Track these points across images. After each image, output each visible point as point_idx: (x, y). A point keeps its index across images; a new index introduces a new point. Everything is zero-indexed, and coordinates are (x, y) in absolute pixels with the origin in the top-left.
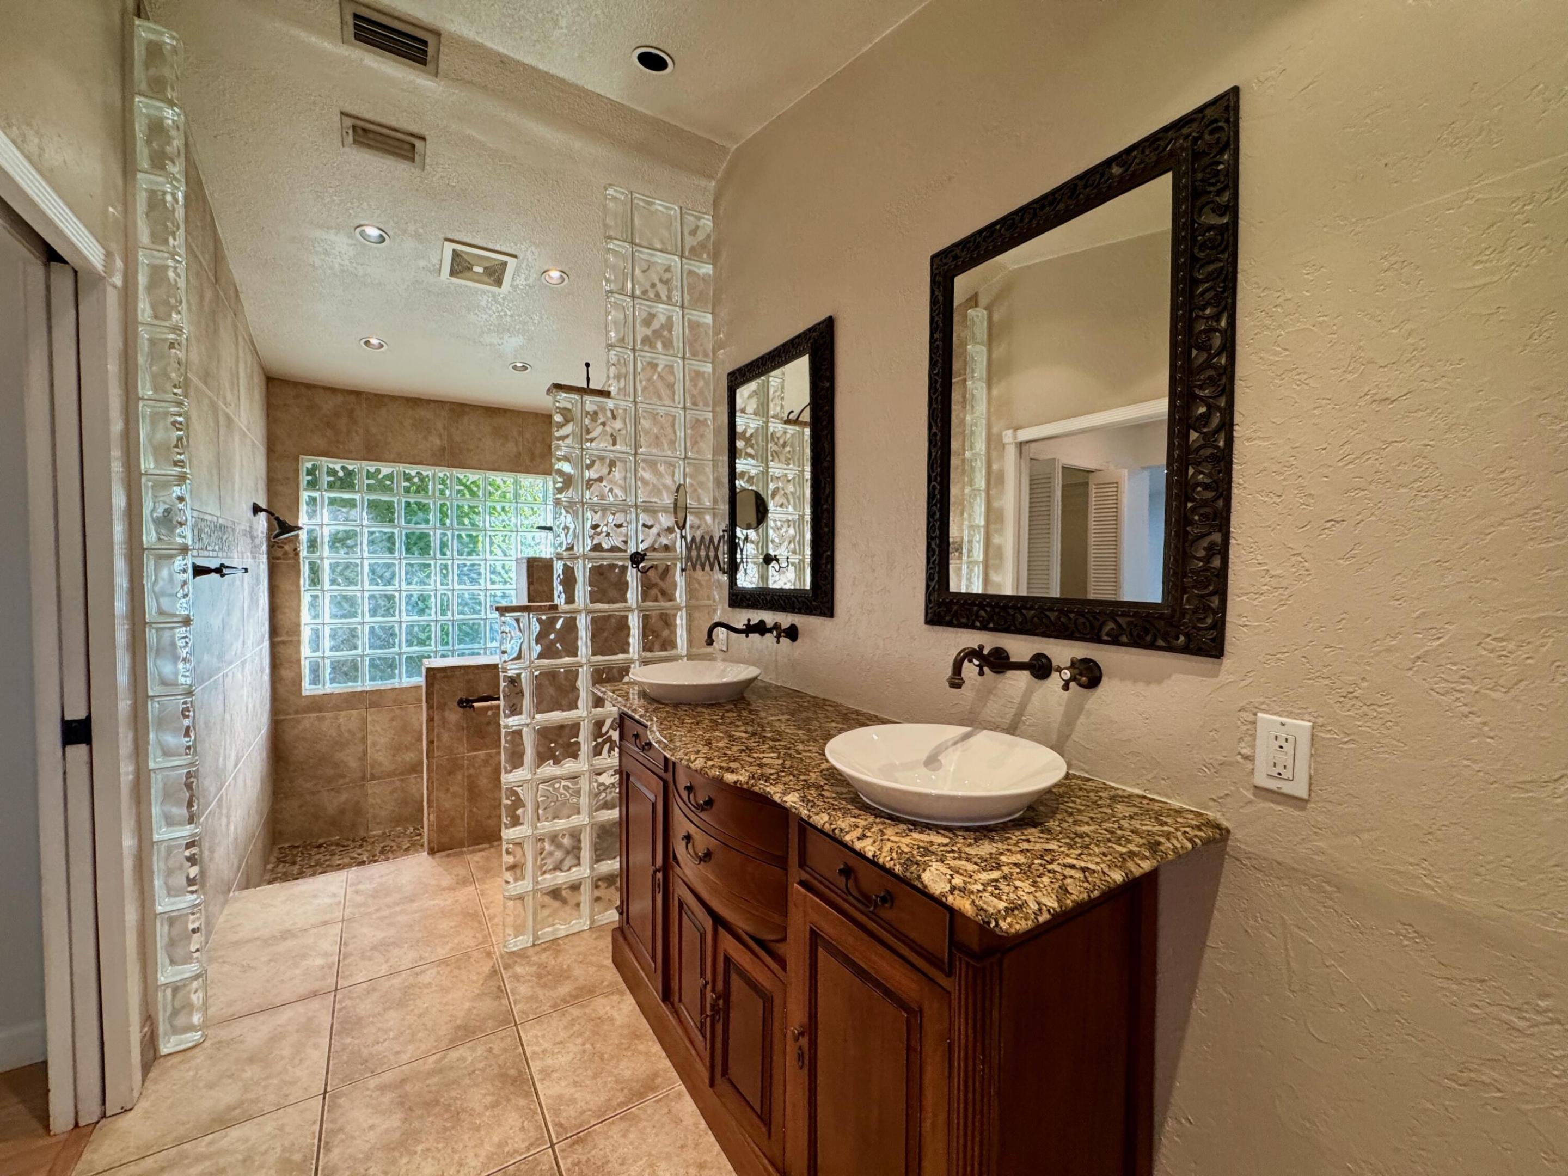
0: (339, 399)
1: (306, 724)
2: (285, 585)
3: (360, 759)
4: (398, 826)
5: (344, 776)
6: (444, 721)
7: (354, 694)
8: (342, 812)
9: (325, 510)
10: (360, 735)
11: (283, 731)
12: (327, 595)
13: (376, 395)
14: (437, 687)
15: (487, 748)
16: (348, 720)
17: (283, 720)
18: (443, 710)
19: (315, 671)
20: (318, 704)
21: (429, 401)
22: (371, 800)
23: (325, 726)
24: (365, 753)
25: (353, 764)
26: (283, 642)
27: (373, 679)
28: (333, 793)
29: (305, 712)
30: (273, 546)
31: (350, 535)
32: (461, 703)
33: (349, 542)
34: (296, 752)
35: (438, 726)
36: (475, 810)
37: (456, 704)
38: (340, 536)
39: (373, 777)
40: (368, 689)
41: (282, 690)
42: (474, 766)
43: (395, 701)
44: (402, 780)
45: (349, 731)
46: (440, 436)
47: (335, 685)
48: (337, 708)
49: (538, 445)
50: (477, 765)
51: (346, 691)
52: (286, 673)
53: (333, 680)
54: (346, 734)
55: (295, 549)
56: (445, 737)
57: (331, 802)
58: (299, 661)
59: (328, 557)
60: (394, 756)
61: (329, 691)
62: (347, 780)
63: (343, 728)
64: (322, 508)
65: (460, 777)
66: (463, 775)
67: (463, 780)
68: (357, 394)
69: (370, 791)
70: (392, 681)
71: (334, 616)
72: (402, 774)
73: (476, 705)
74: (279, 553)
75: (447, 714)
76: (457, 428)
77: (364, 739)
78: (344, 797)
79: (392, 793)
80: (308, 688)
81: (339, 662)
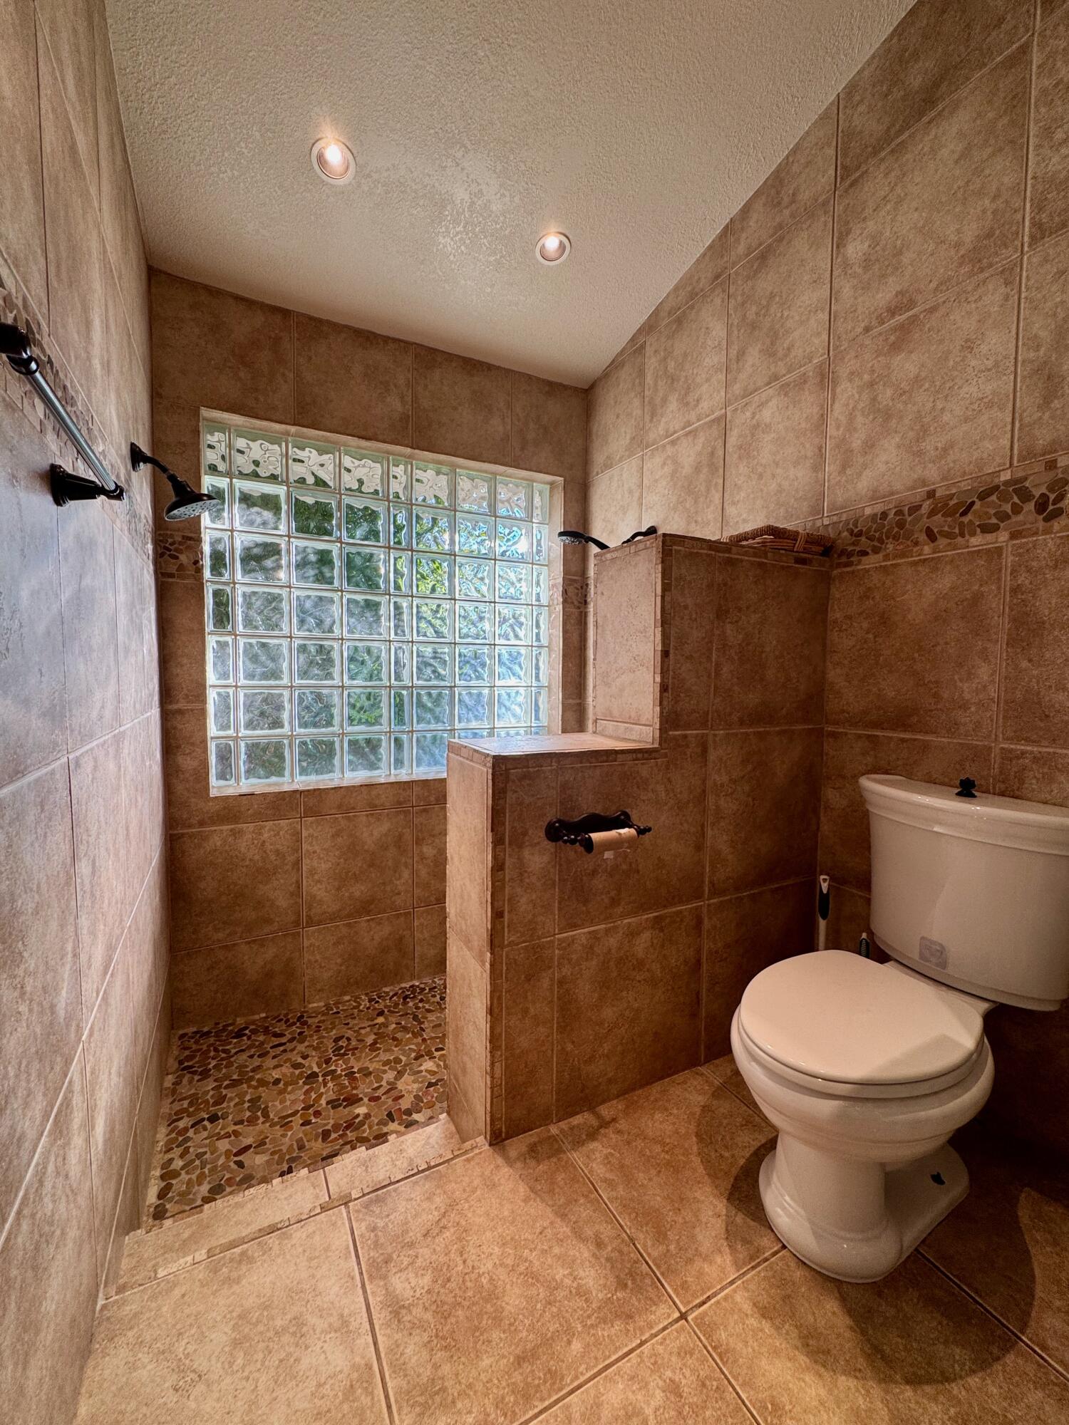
0: (259, 319)
1: (216, 841)
2: (182, 620)
3: (292, 894)
4: (345, 994)
5: (268, 921)
6: (522, 870)
7: (282, 796)
8: (269, 975)
9: (236, 506)
10: (291, 859)
11: (183, 852)
12: (242, 642)
13: (311, 318)
14: (511, 797)
15: (592, 923)
16: (275, 834)
17: (183, 835)
18: (520, 846)
19: (225, 756)
20: (233, 810)
21: (387, 339)
22: (307, 956)
23: (243, 844)
24: (299, 885)
25: (283, 902)
26: (180, 712)
27: (303, 771)
28: (255, 947)
29: (214, 823)
30: (162, 555)
31: (271, 550)
32: (555, 832)
33: (269, 563)
34: (202, 885)
35: (512, 879)
36: (569, 1047)
37: (542, 834)
38: (256, 551)
39: (310, 922)
40: (301, 787)
41: (179, 788)
42: (570, 960)
43: (339, 807)
44: (349, 925)
45: (277, 852)
46: (402, 398)
47: (253, 781)
48: (259, 817)
49: (532, 425)
50: (574, 957)
51: (267, 790)
52: (186, 762)
53: (249, 773)
54: (273, 857)
55: (196, 562)
56: (523, 903)
57: (253, 960)
58: (204, 742)
59: (242, 584)
60: (339, 889)
61: (244, 790)
62: (275, 926)
63: (268, 847)
64: (231, 506)
65: (546, 983)
66: (552, 980)
67: (551, 990)
68: (285, 313)
69: (306, 943)
70: (330, 775)
71: (250, 676)
72: (349, 916)
73: (596, 836)
74: (172, 569)
75: (526, 853)
76: (426, 386)
77: (297, 864)
78: (270, 952)
79: (336, 944)
80: (218, 787)
81: (257, 745)
